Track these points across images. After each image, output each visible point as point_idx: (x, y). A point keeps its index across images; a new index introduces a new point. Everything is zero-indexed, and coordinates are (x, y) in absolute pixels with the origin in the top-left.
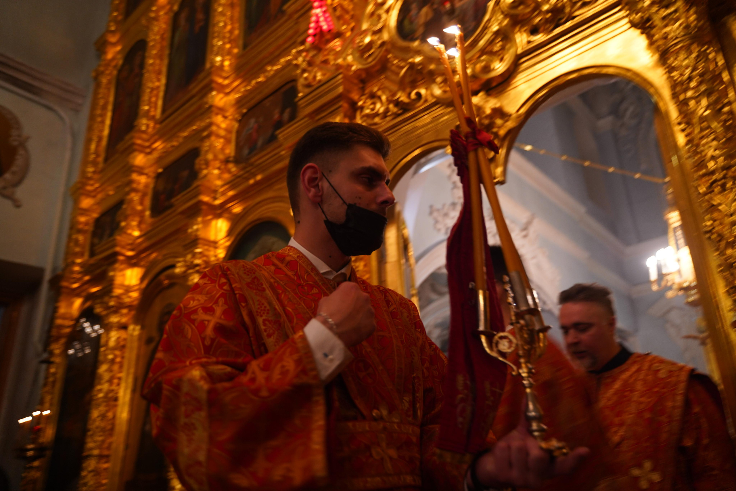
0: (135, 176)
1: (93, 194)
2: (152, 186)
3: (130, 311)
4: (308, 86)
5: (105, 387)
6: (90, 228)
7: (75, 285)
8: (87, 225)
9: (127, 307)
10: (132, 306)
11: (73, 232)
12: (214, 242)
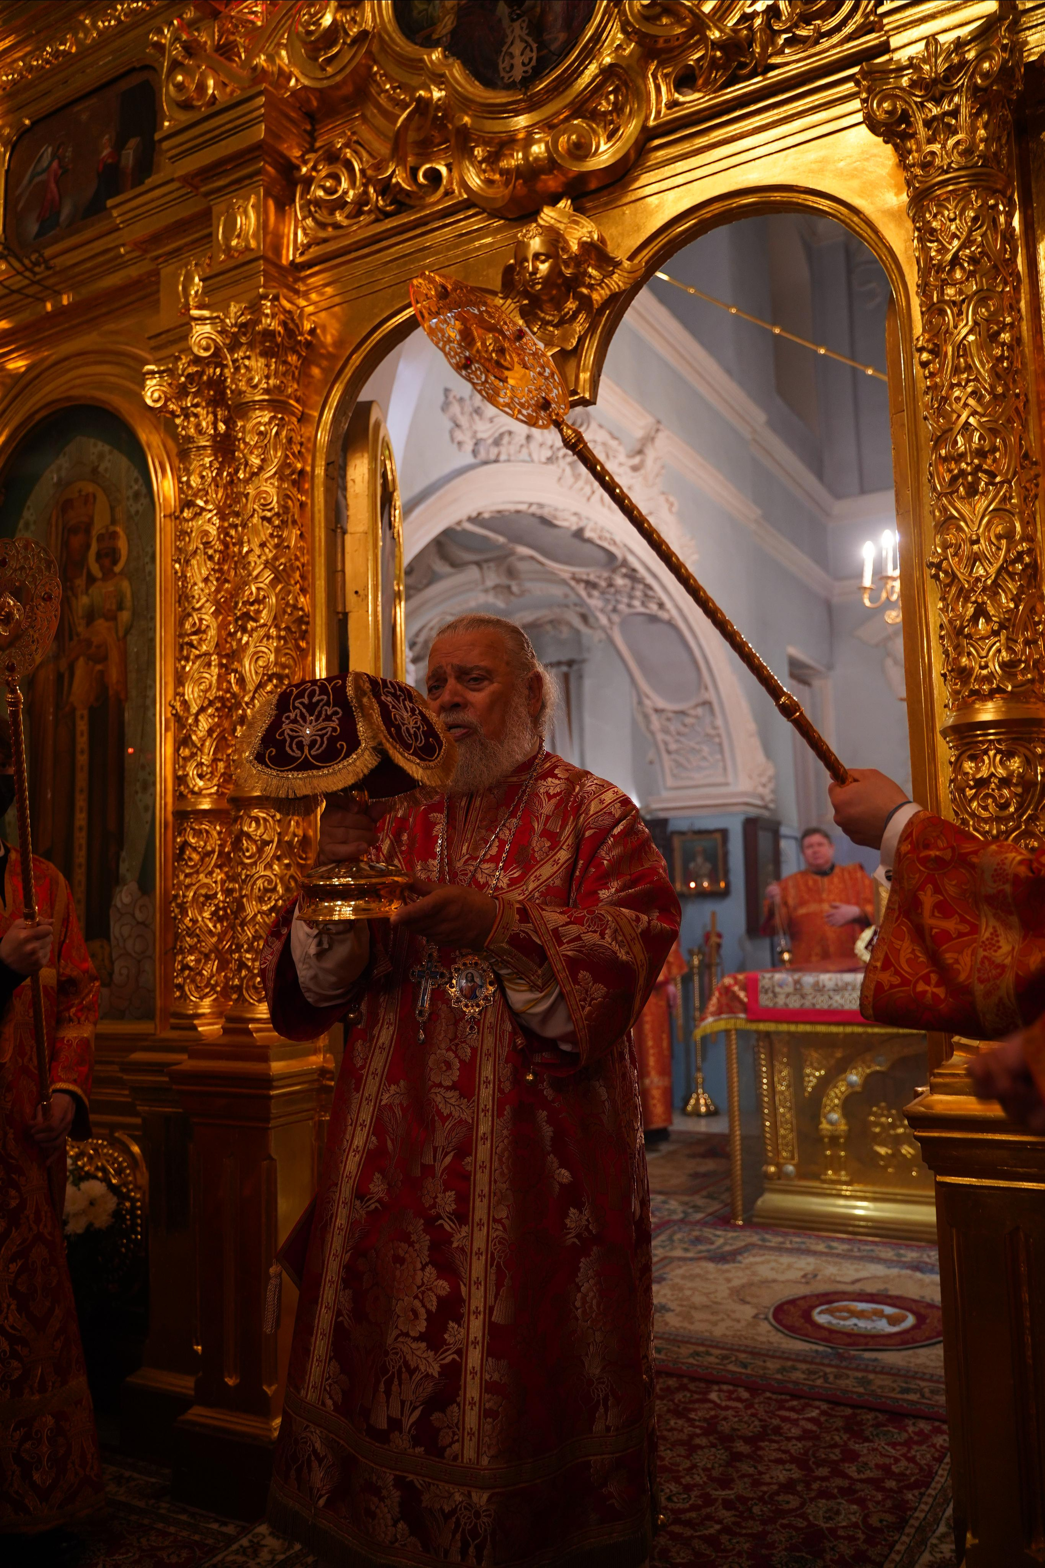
4: (186, 106)
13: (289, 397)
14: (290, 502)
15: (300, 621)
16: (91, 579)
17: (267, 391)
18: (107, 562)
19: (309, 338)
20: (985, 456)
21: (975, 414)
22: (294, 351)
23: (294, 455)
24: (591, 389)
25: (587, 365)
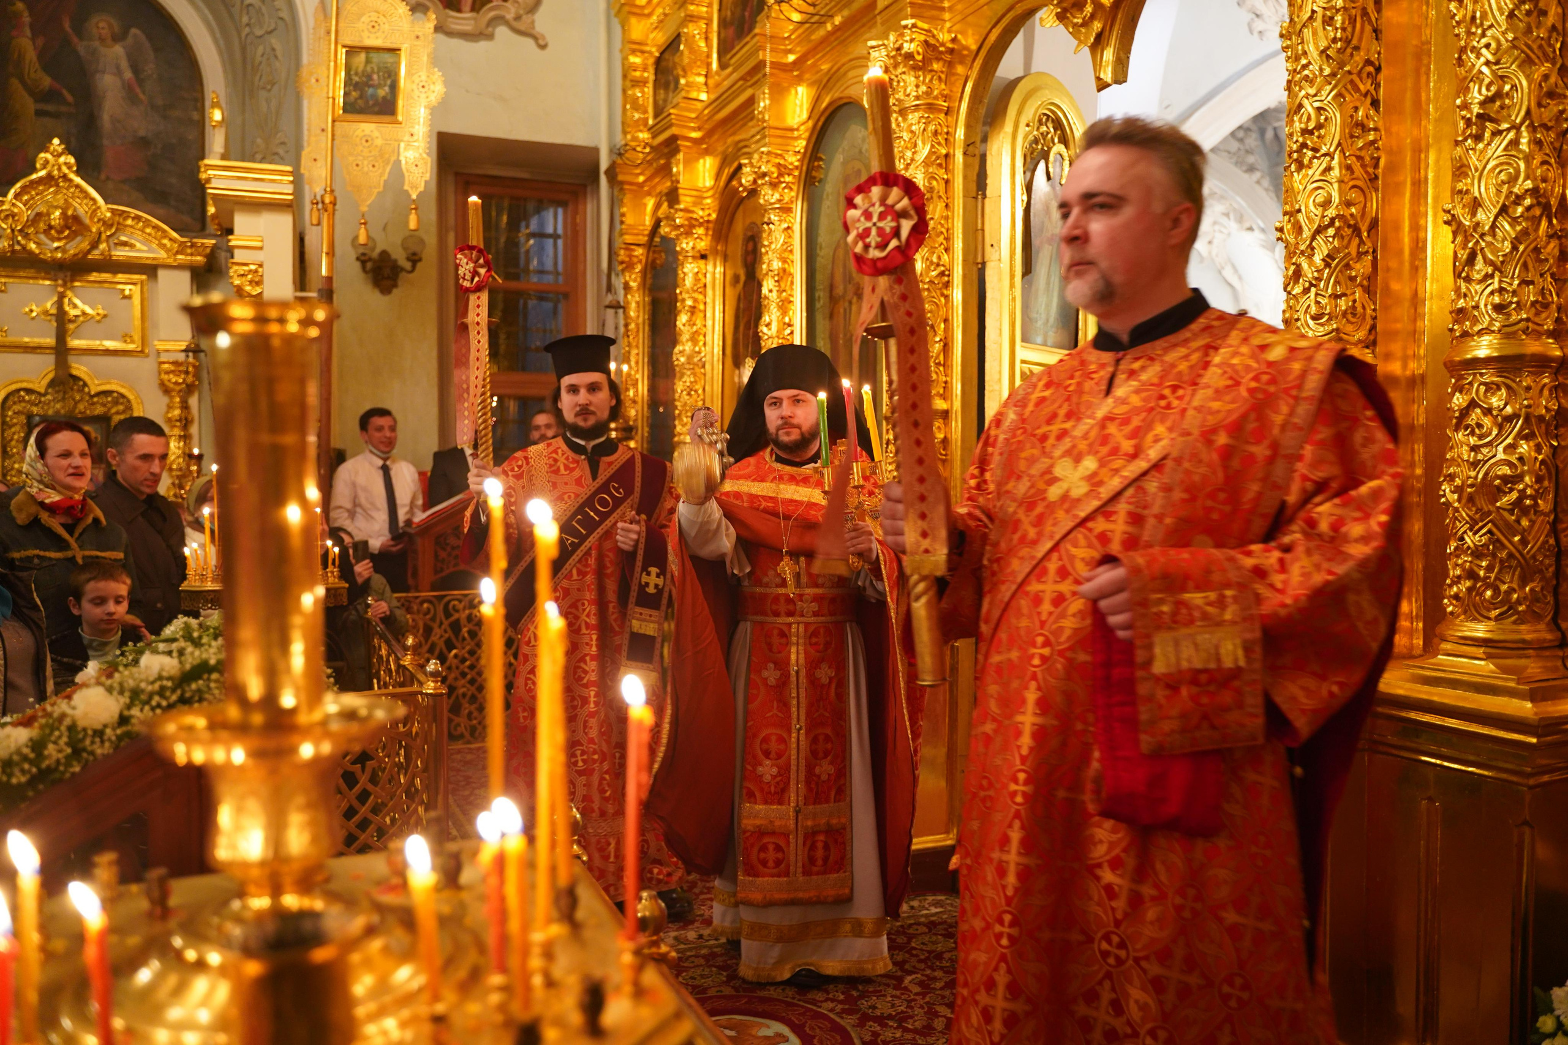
1: (646, 11)
2: (716, 7)
3: (707, 229)
5: (688, 347)
6: (652, 78)
7: (641, 179)
8: (645, 70)
9: (701, 225)
10: (708, 221)
11: (628, 84)
12: (792, 130)
13: (936, 98)
14: (934, 183)
15: (942, 274)
17: (917, 98)
19: (950, 45)
20: (1311, 133)
21: (1307, 96)
22: (938, 59)
23: (939, 144)
24: (1115, 72)
25: (1109, 54)
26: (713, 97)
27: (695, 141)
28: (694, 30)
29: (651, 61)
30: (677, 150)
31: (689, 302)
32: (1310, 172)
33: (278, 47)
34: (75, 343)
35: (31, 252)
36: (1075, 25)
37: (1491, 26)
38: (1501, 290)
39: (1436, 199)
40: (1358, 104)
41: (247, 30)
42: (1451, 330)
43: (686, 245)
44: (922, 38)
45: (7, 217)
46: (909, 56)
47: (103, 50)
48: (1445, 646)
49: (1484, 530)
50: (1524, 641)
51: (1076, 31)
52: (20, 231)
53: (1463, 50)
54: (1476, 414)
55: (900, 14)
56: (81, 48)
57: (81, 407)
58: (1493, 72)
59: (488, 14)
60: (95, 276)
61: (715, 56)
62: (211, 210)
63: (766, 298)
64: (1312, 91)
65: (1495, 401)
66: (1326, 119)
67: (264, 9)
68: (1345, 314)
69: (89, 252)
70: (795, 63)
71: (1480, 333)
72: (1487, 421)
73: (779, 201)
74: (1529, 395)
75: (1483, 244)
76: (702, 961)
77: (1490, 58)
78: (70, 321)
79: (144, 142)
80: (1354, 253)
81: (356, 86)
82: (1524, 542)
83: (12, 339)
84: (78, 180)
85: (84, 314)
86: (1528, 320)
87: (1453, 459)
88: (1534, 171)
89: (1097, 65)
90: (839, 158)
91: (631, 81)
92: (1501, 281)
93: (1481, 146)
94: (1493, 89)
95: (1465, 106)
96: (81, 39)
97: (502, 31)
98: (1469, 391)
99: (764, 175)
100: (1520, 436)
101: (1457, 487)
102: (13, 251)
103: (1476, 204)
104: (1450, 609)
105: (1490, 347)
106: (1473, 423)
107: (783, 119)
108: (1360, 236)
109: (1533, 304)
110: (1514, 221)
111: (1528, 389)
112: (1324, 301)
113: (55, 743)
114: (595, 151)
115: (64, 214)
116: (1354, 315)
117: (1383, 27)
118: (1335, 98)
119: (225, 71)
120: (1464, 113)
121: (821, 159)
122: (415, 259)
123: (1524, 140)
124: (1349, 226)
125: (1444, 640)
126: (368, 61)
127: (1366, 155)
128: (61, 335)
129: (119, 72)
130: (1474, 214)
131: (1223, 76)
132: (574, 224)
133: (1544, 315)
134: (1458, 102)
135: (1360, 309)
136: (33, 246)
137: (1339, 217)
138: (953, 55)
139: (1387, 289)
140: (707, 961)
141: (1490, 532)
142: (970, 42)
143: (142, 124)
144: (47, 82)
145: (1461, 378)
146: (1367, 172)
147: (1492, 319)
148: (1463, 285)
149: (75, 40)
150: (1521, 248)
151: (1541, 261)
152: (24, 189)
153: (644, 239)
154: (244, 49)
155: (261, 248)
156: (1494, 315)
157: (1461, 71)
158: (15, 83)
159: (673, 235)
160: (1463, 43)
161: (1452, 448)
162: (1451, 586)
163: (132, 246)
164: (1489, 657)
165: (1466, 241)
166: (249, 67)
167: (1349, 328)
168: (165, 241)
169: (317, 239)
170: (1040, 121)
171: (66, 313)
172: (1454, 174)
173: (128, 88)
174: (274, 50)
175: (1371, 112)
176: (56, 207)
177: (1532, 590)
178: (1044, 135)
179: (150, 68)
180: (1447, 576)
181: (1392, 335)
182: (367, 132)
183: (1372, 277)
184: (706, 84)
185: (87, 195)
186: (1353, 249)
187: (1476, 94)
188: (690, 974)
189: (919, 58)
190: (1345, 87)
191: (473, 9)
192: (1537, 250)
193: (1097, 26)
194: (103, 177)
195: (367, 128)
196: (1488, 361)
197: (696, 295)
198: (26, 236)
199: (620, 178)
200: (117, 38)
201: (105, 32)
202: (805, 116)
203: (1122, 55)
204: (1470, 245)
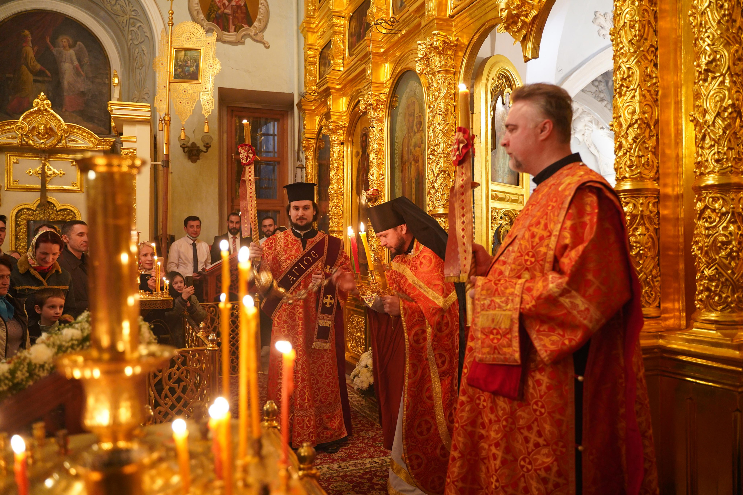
0: (335, 20)
1: (315, 31)
2: (347, 28)
3: (344, 131)
5: (335, 186)
6: (318, 61)
7: (313, 108)
8: (315, 57)
9: (341, 129)
10: (344, 127)
11: (307, 64)
12: (383, 83)
14: (449, 107)
16: (415, 133)
17: (440, 67)
18: (418, 126)
19: (456, 43)
20: (625, 79)
21: (623, 62)
22: (450, 49)
23: (451, 88)
24: (533, 53)
25: (530, 45)
26: (346, 69)
27: (338, 90)
28: (337, 38)
29: (318, 53)
30: (330, 94)
31: (336, 165)
32: (625, 98)
33: (145, 49)
34: (49, 187)
35: (30, 145)
36: (513, 32)
37: (710, 28)
38: (719, 152)
39: (686, 110)
40: (647, 65)
41: (131, 42)
42: (695, 172)
43: (334, 138)
44: (442, 39)
45: (19, 129)
46: (436, 48)
47: (65, 52)
48: (696, 324)
49: (714, 268)
50: (734, 321)
51: (514, 34)
52: (25, 135)
53: (696, 39)
54: (708, 212)
55: (431, 28)
56: (54, 51)
57: (52, 216)
58: (711, 49)
59: (242, 33)
60: (59, 156)
61: (347, 50)
62: (113, 124)
63: (372, 162)
64: (625, 60)
65: (717, 206)
66: (632, 73)
67: (139, 33)
68: (643, 165)
69: (57, 144)
70: (384, 52)
71: (709, 173)
72: (713, 215)
73: (377, 117)
74: (733, 203)
75: (709, 131)
76: (340, 479)
77: (710, 42)
78: (48, 177)
79: (83, 94)
80: (647, 136)
81: (180, 66)
82: (733, 273)
83: (20, 185)
84: (52, 111)
85: (54, 173)
86: (732, 166)
87: (698, 234)
88: (733, 96)
89: (524, 50)
90: (405, 96)
91: (308, 63)
92: (718, 148)
93: (706, 84)
94: (712, 57)
95: (699, 65)
96: (54, 47)
97: (248, 41)
98: (704, 201)
99: (370, 105)
100: (730, 222)
101: (700, 247)
102: (22, 145)
103: (705, 112)
104: (698, 306)
105: (714, 179)
106: (707, 216)
107: (379, 79)
108: (650, 127)
109: (734, 159)
110: (724, 120)
111: (733, 199)
112: (633, 159)
113: (21, 371)
114: (292, 95)
115: (45, 127)
116: (648, 165)
117: (658, 29)
118: (636, 63)
119: (121, 61)
120: (698, 69)
121: (396, 97)
122: (208, 146)
123: (727, 81)
124: (645, 123)
125: (696, 321)
126: (185, 55)
127: (652, 90)
128: (43, 183)
129: (72, 62)
130: (704, 116)
131: (587, 56)
132: (283, 129)
133: (739, 164)
134: (695, 63)
135: (651, 163)
136: (31, 142)
137: (639, 118)
138: (457, 47)
139: (664, 154)
140: (343, 479)
141: (716, 268)
142: (465, 41)
143: (82, 86)
144: (39, 67)
145: (700, 195)
146: (653, 98)
147: (714, 166)
148: (700, 150)
149: (52, 47)
150: (728, 132)
151: (737, 138)
152: (27, 115)
153: (315, 136)
154: (129, 50)
155: (136, 142)
156: (715, 164)
157: (696, 49)
158: (24, 67)
159: (328, 133)
160: (696, 36)
161: (697, 228)
162: (698, 295)
163: (77, 141)
164: (717, 329)
165: (701, 129)
166: (132, 59)
167: (646, 172)
168: (92, 139)
169: (162, 137)
170: (499, 77)
171: (46, 173)
172: (694, 98)
173: (76, 69)
174: (143, 50)
175: (654, 69)
176: (42, 124)
177: (737, 297)
178: (501, 84)
179: (86, 60)
180: (696, 290)
181: (667, 175)
182: (185, 87)
183: (656, 147)
184: (343, 63)
185: (56, 118)
186: (647, 134)
187: (703, 60)
188: (335, 485)
189: (441, 48)
190: (641, 57)
191: (235, 31)
192: (735, 133)
193: (524, 32)
194: (64, 110)
195: (185, 86)
196: (712, 186)
197: (339, 161)
198: (28, 137)
199: (303, 107)
200: (71, 47)
201: (66, 44)
202: (389, 77)
203: (536, 45)
204: (703, 131)
